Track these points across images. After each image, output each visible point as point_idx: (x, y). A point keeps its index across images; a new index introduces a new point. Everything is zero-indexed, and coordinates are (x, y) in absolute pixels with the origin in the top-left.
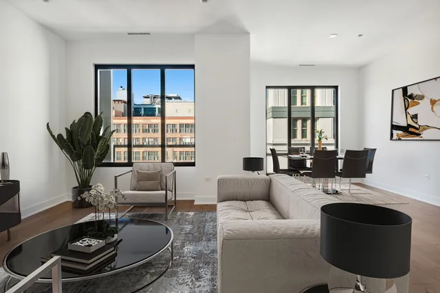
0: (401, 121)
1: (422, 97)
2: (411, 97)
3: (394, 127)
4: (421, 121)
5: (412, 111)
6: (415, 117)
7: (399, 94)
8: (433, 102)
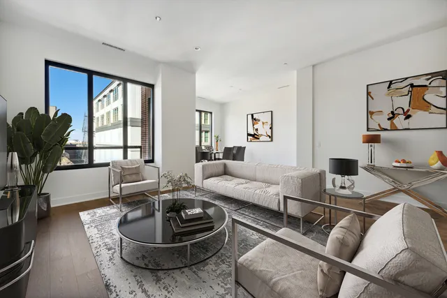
0: (252, 132)
1: (259, 121)
2: (255, 119)
3: (249, 135)
4: (259, 132)
5: (256, 127)
6: (257, 130)
7: (250, 117)
8: (263, 123)
